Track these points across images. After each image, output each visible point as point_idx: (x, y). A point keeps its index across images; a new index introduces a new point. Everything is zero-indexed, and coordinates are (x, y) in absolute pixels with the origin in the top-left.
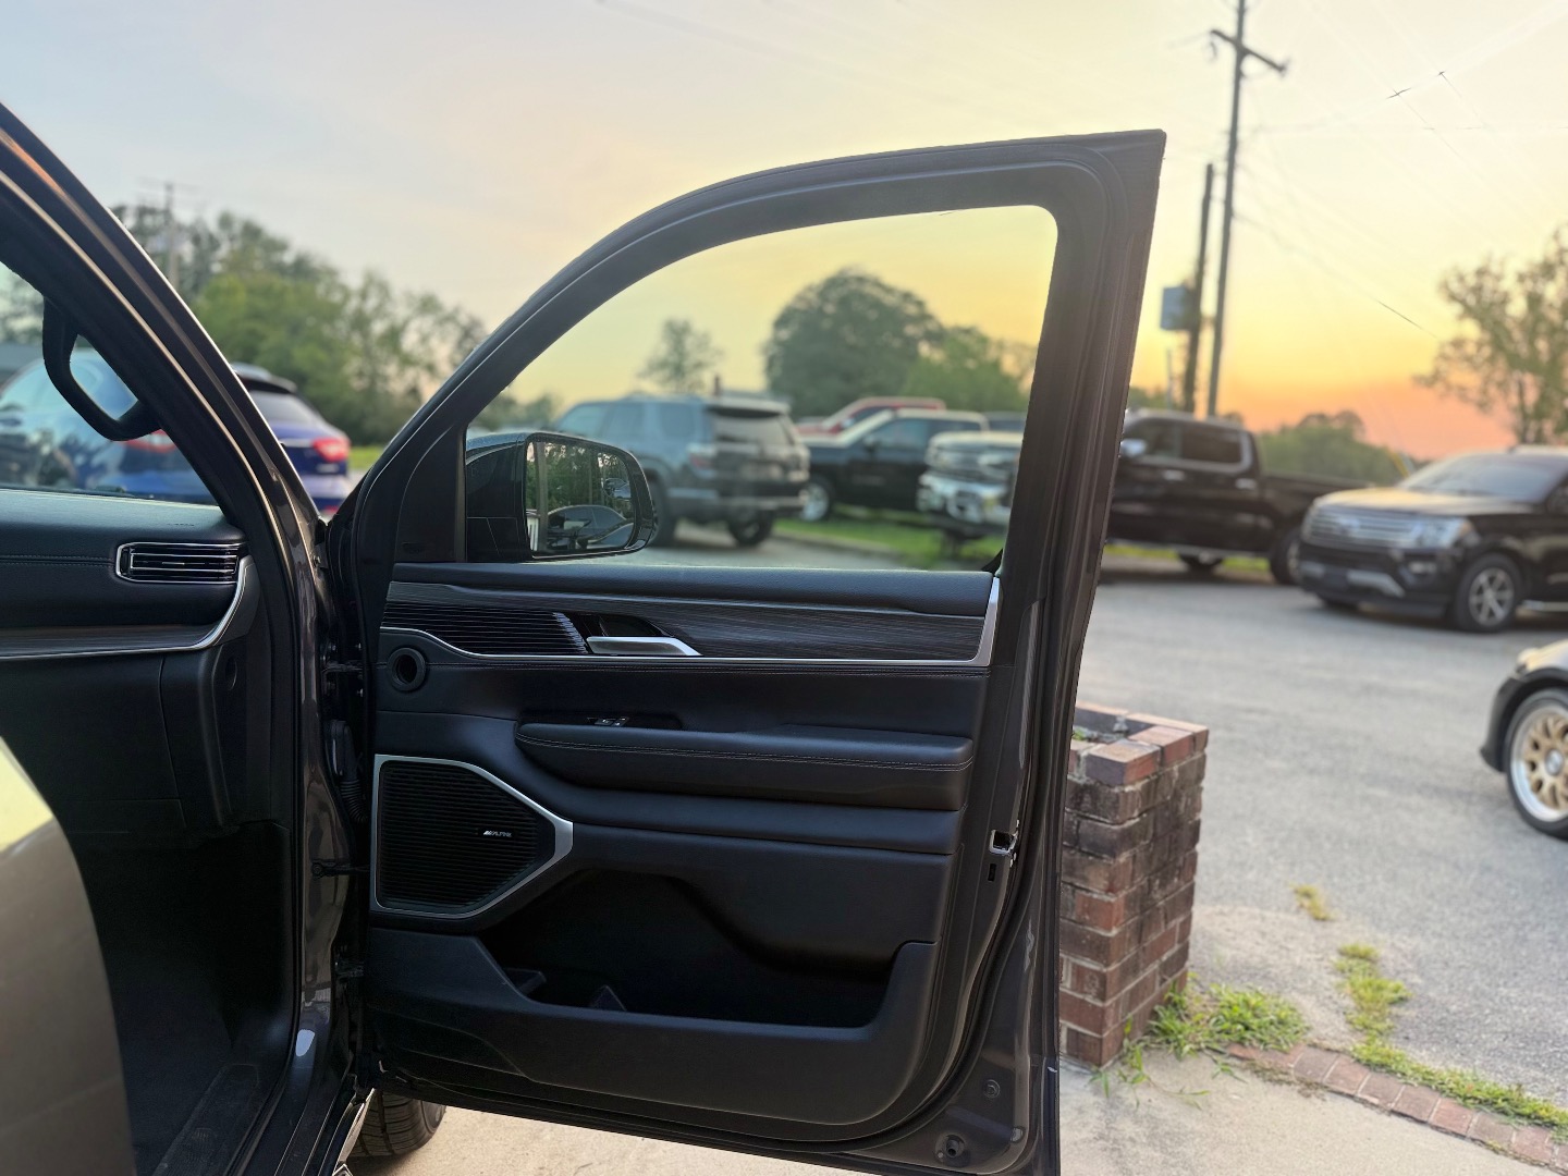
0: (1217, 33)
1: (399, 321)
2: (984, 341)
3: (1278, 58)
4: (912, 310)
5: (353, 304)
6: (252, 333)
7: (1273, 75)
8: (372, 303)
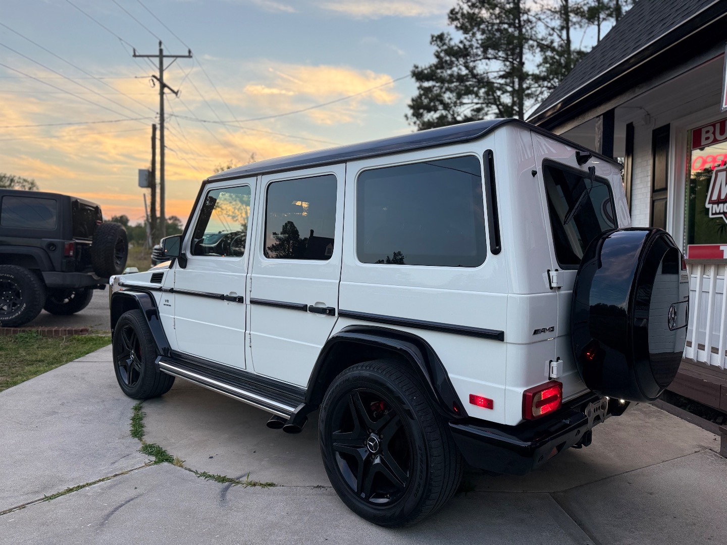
0: (154, 76)
3: (176, 90)
7: (174, 95)
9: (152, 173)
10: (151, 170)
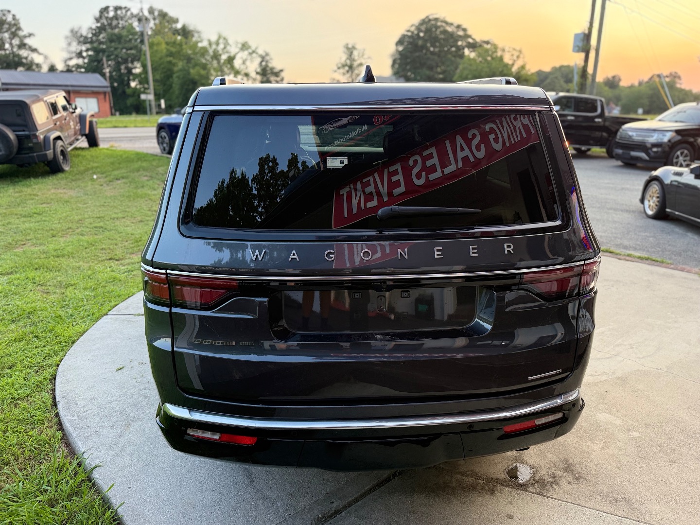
1: (232, 55)
2: (495, 47)
4: (461, 33)
5: (214, 47)
6: (170, 62)
8: (221, 46)
9: (587, 37)
10: (587, 32)
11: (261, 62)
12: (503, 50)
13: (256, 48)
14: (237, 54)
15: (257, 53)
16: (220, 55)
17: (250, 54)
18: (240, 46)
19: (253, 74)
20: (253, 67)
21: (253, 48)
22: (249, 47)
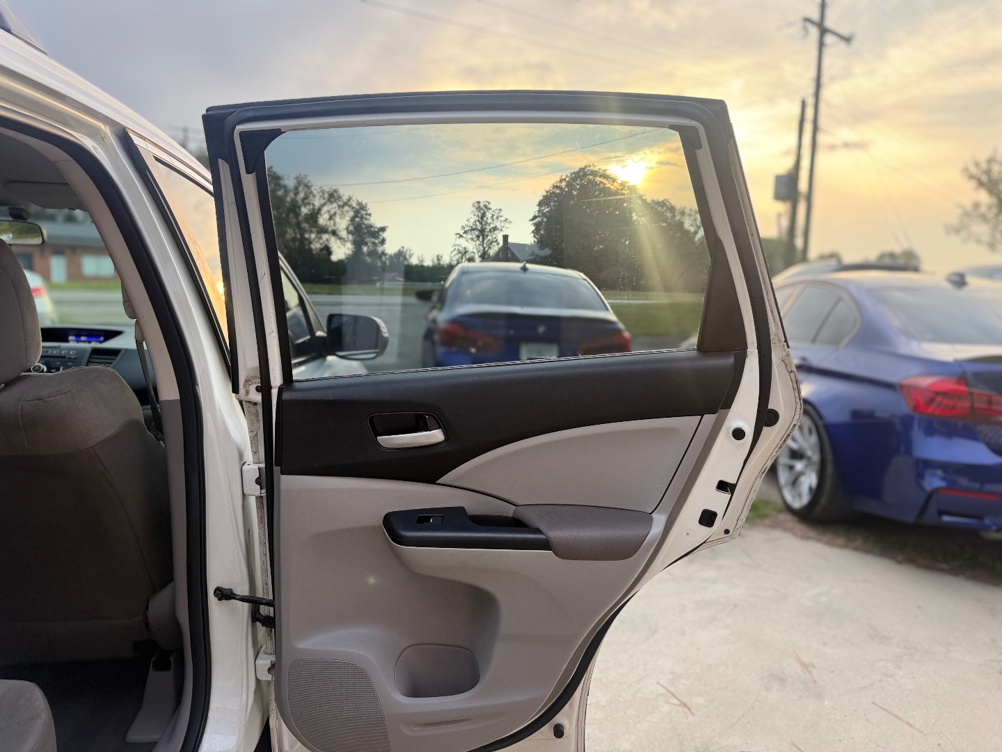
0: (807, 20)
1: (316, 208)
2: (672, 209)
5: (292, 195)
8: (302, 195)
9: (793, 179)
10: (792, 173)
11: (353, 219)
12: (683, 213)
13: (349, 200)
14: (323, 205)
15: (350, 206)
16: (300, 208)
17: (339, 206)
18: (326, 195)
19: (344, 234)
20: (342, 224)
21: (345, 198)
22: (339, 197)
